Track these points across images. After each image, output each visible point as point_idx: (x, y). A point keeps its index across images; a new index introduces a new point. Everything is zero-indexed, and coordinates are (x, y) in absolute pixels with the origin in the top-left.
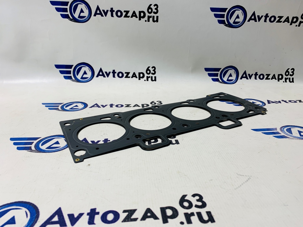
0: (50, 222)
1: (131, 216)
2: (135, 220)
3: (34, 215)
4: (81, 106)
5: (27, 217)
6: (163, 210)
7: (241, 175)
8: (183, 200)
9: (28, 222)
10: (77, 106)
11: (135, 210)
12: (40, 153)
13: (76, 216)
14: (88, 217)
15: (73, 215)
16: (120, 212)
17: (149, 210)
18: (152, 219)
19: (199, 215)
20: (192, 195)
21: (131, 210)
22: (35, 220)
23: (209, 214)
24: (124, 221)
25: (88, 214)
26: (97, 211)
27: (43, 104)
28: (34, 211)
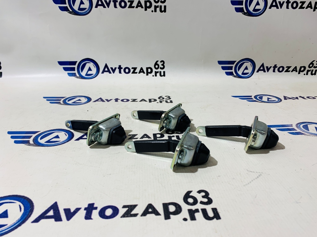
0: (45, 216)
1: (131, 211)
2: (135, 215)
3: (28, 209)
4: (84, 100)
5: (21, 211)
6: (166, 206)
7: (251, 172)
8: (187, 196)
9: (21, 216)
10: (79, 100)
11: (135, 206)
12: (38, 147)
13: (72, 211)
14: (85, 211)
15: (69, 210)
16: (120, 207)
17: (150, 206)
18: (153, 215)
19: (204, 212)
20: (197, 191)
21: (131, 206)
22: (28, 214)
23: (214, 210)
24: (124, 216)
25: (85, 209)
26: (95, 206)
27: (44, 98)
28: (28, 205)
